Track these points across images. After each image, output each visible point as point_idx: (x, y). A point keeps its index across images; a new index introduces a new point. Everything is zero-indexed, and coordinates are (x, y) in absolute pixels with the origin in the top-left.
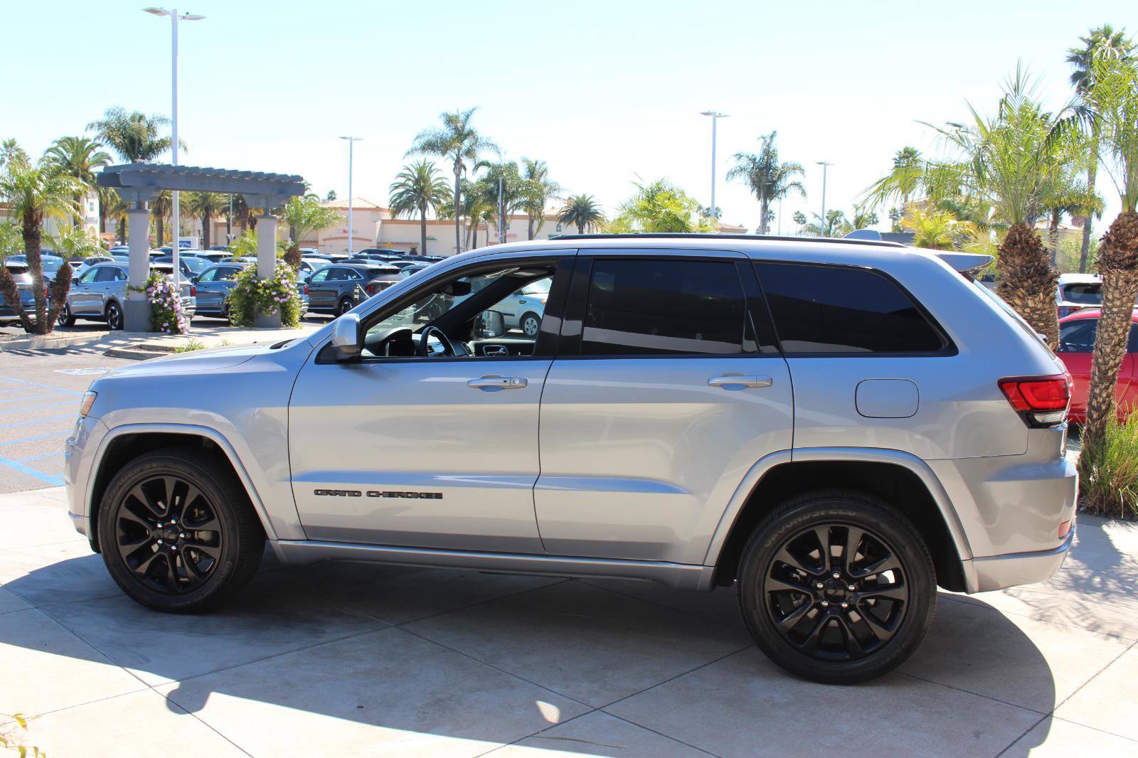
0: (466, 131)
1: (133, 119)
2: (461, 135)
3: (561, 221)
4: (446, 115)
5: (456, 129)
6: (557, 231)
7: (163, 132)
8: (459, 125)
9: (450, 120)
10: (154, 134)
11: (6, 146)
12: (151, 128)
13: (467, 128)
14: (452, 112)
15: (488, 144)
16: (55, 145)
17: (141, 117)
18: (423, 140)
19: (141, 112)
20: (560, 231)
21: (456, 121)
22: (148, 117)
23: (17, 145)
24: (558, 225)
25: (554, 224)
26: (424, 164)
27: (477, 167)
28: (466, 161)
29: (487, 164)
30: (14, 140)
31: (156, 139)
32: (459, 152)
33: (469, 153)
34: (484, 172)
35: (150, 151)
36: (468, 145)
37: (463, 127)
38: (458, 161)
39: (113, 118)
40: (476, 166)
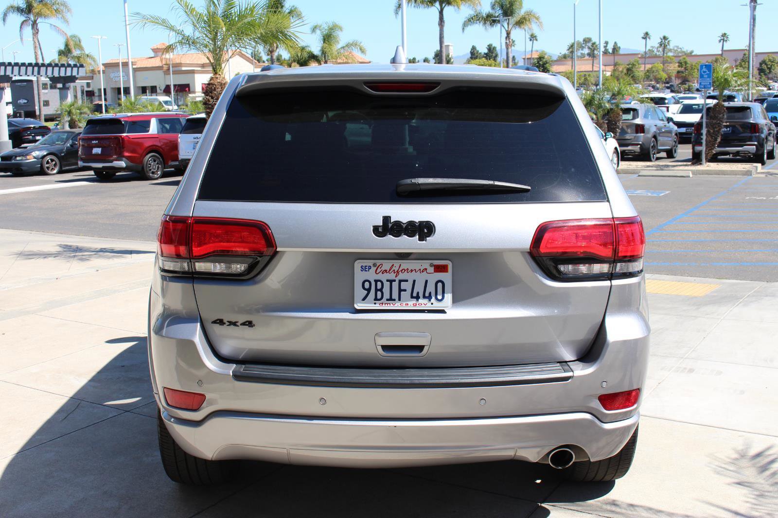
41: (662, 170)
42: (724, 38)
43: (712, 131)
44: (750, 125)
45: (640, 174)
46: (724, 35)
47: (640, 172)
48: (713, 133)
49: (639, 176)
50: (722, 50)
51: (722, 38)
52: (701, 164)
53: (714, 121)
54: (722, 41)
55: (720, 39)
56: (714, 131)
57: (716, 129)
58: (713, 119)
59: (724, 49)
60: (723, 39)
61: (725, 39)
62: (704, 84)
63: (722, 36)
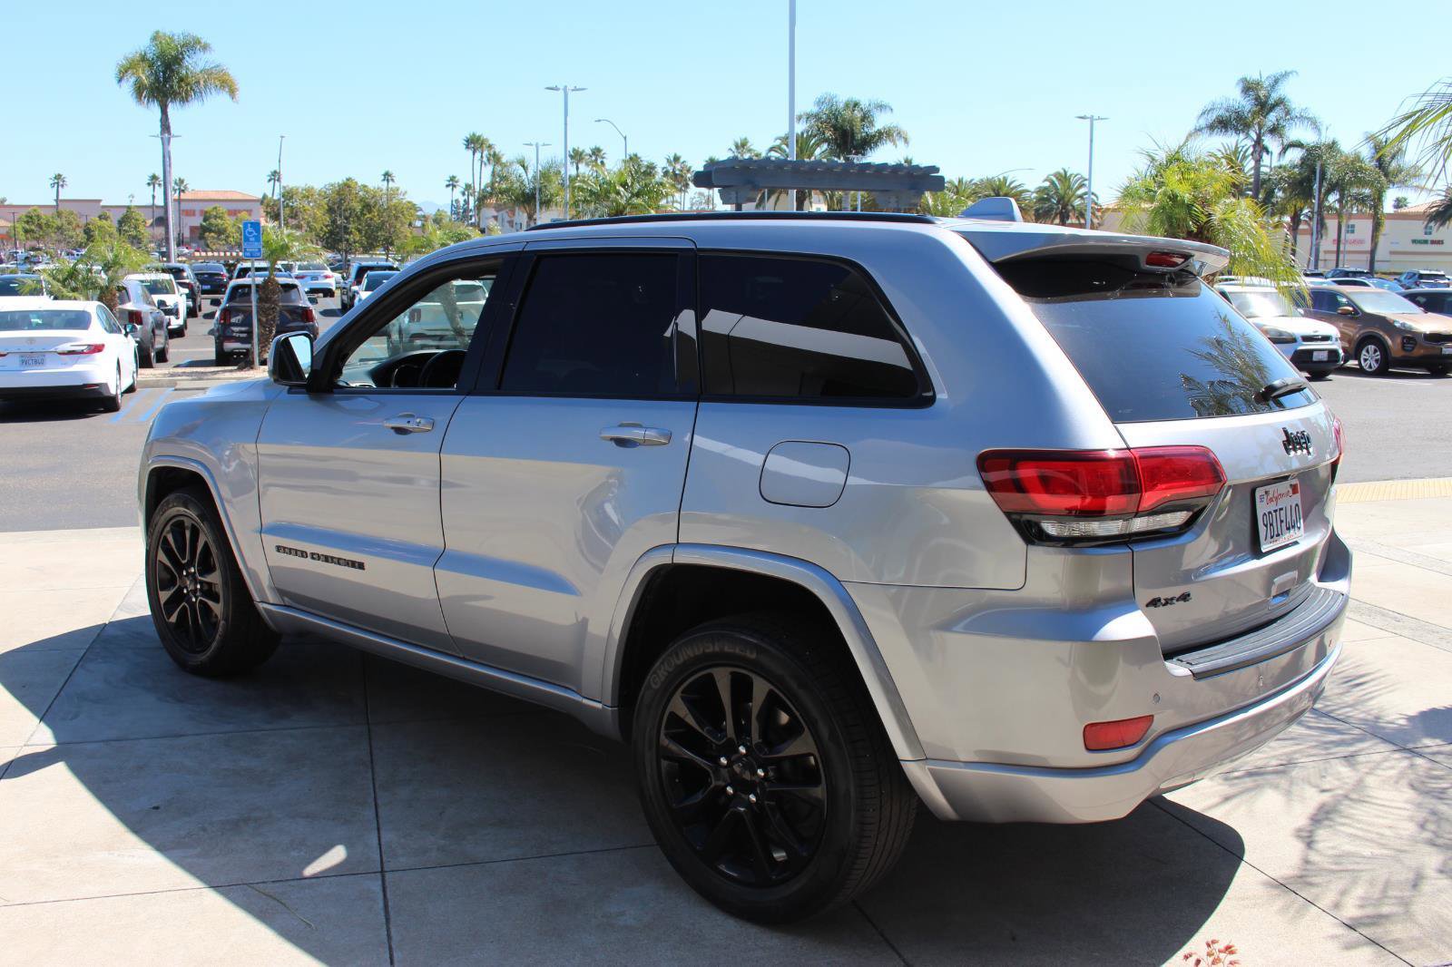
0: (1271, 101)
1: (847, 105)
2: (1264, 107)
3: (1430, 221)
4: (1244, 80)
5: (1257, 98)
6: (1426, 234)
7: (880, 122)
8: (1262, 93)
9: (1249, 87)
10: (871, 123)
11: (737, 147)
12: (866, 117)
13: (1274, 96)
14: (1253, 75)
15: (1302, 118)
16: (778, 142)
17: (856, 105)
18: (1212, 117)
19: (856, 97)
20: (1430, 233)
21: (1256, 89)
22: (864, 103)
23: (749, 144)
24: (1426, 227)
25: (1420, 225)
26: (1237, 148)
27: (1285, 150)
28: (1268, 141)
29: (1298, 145)
30: (746, 139)
31: (872, 131)
32: (1260, 129)
33: (1275, 130)
34: (1295, 155)
35: (865, 144)
36: (1274, 119)
37: (1267, 97)
38: (1258, 142)
39: (824, 107)
40: (1283, 148)
41: (200, 379)
42: (59, 181)
43: (264, 319)
44: (300, 311)
45: (177, 387)
46: (58, 177)
47: (176, 384)
48: (266, 323)
49: (176, 390)
50: (57, 200)
51: (56, 181)
52: (252, 368)
53: (267, 305)
54: (56, 186)
55: (52, 182)
56: (267, 320)
57: (270, 317)
58: (266, 303)
59: (60, 198)
60: (58, 183)
61: (61, 183)
62: (251, 250)
63: (55, 178)
